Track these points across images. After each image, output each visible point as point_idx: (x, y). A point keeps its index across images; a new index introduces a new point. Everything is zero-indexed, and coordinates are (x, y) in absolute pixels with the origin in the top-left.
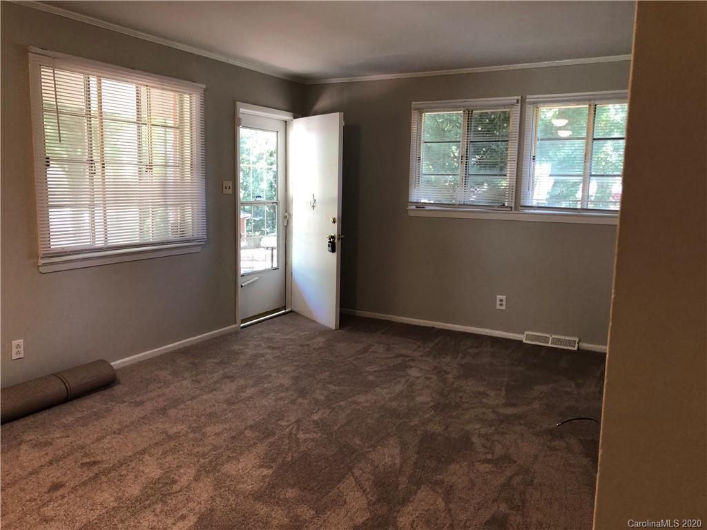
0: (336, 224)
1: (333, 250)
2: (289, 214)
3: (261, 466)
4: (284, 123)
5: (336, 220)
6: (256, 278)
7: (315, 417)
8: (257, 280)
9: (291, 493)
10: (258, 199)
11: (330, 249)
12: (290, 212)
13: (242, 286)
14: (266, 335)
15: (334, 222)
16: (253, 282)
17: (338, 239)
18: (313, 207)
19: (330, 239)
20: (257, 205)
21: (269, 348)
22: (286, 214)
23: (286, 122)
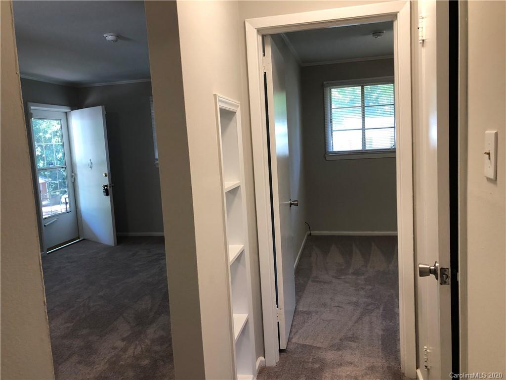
0: (107, 177)
1: (107, 195)
2: (75, 174)
3: (65, 323)
4: (65, 114)
5: (107, 174)
6: (56, 219)
7: (101, 294)
8: (56, 221)
9: (85, 332)
10: (51, 166)
11: (105, 193)
12: (75, 172)
13: (45, 226)
14: (65, 256)
15: (106, 176)
16: (54, 222)
17: (110, 187)
18: (91, 167)
19: (104, 187)
20: (50, 170)
21: (69, 262)
22: (73, 174)
23: (66, 113)
